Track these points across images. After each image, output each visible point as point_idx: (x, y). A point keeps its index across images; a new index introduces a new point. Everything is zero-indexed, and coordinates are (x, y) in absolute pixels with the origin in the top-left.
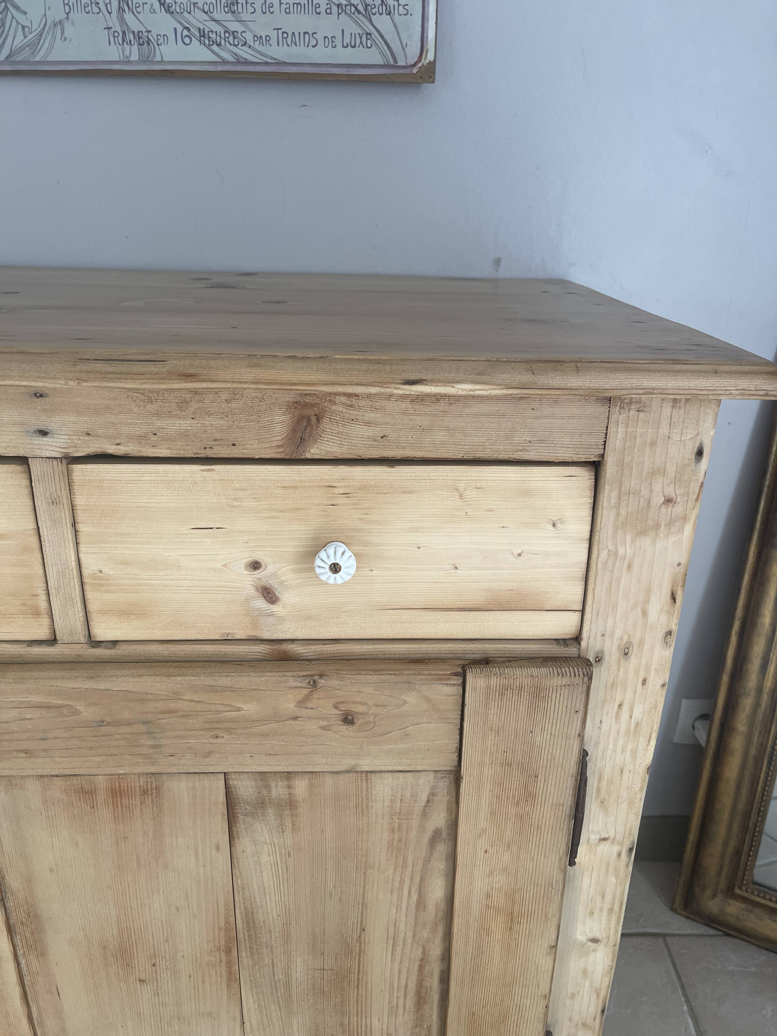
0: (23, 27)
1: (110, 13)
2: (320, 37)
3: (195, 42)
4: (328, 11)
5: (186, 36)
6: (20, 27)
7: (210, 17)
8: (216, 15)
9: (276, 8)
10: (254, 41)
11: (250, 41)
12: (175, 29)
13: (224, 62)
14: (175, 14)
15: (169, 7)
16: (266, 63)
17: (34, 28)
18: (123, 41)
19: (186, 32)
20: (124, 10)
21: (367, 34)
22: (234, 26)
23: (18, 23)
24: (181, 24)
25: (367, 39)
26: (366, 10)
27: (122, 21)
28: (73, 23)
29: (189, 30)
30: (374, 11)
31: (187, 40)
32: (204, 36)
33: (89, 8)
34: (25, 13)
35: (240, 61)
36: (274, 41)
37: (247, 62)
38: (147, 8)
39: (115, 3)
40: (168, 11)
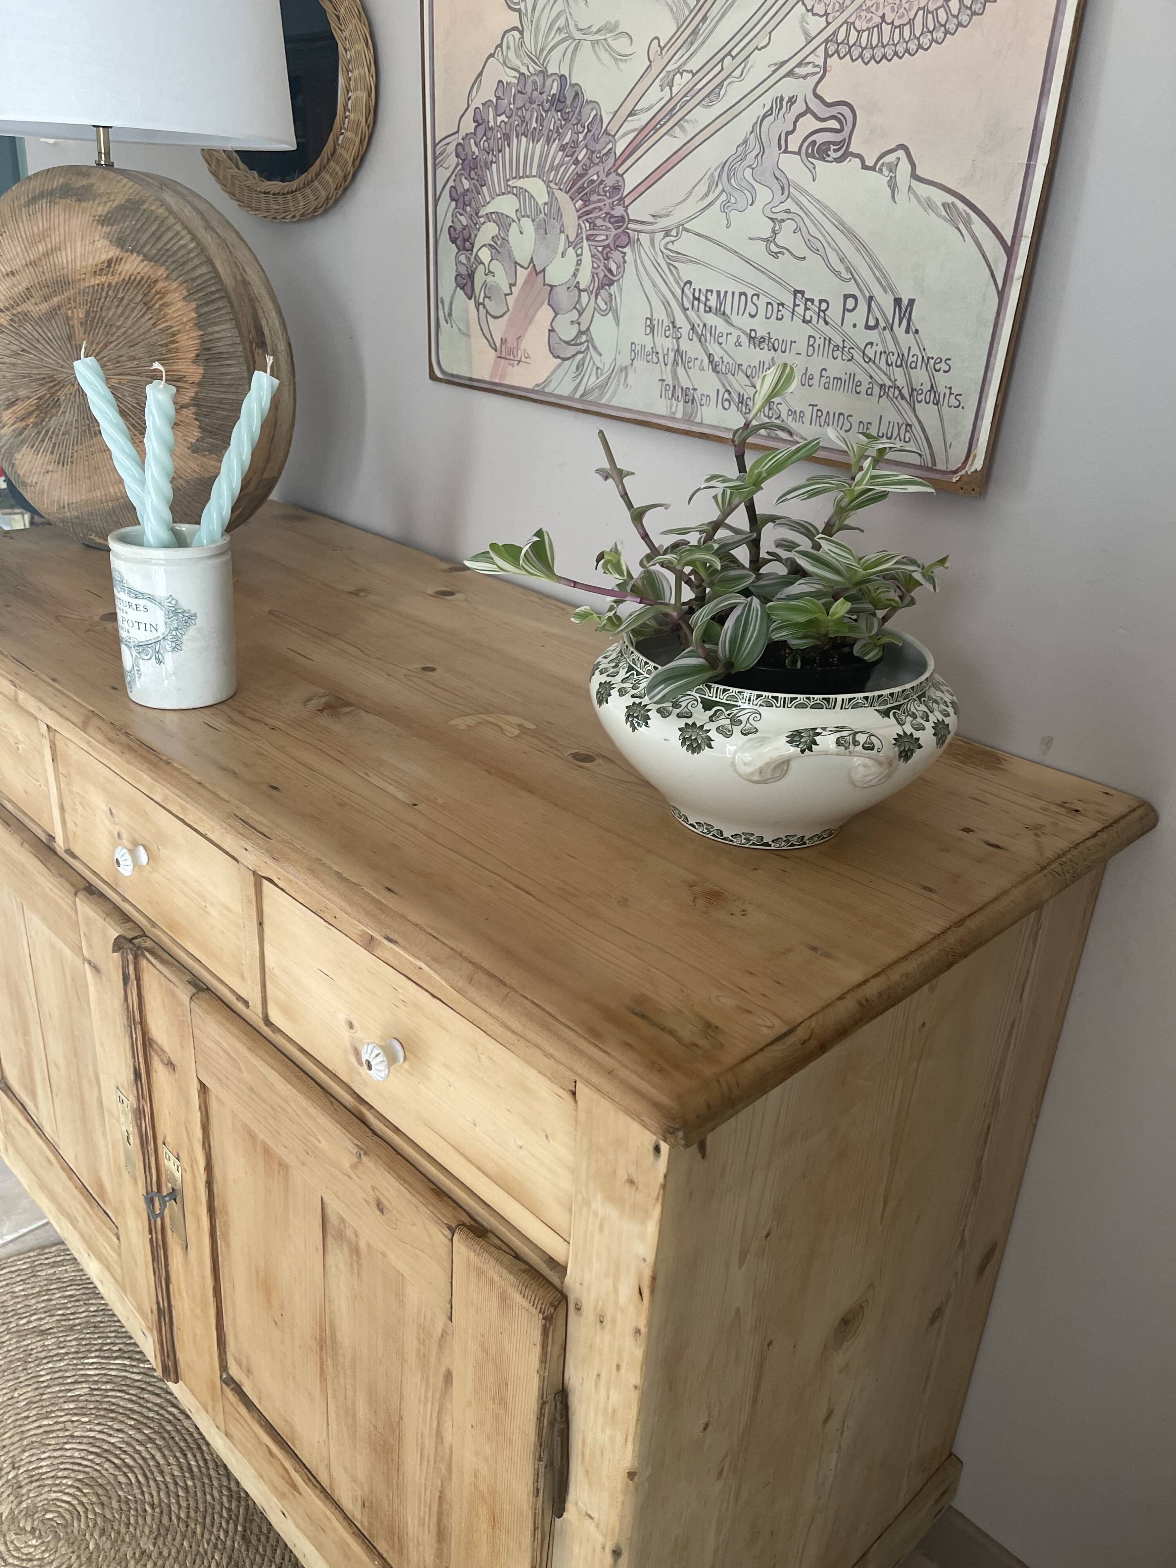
0: (598, 368)
1: (666, 365)
2: (855, 420)
3: (733, 407)
4: (869, 392)
5: (727, 400)
6: (595, 368)
7: (751, 382)
8: (756, 381)
9: (815, 382)
10: (789, 415)
11: (783, 415)
12: (718, 390)
14: (720, 375)
15: (716, 366)
17: (605, 370)
18: (673, 396)
19: (726, 396)
20: (677, 364)
21: (907, 425)
23: (594, 363)
24: (724, 385)
25: (906, 431)
26: (911, 395)
27: (675, 374)
28: (635, 371)
29: (730, 393)
30: (920, 398)
31: (726, 404)
32: (742, 403)
33: (650, 357)
34: (601, 355)
36: (807, 419)
37: (776, 438)
38: (698, 363)
39: (672, 355)
40: (715, 370)
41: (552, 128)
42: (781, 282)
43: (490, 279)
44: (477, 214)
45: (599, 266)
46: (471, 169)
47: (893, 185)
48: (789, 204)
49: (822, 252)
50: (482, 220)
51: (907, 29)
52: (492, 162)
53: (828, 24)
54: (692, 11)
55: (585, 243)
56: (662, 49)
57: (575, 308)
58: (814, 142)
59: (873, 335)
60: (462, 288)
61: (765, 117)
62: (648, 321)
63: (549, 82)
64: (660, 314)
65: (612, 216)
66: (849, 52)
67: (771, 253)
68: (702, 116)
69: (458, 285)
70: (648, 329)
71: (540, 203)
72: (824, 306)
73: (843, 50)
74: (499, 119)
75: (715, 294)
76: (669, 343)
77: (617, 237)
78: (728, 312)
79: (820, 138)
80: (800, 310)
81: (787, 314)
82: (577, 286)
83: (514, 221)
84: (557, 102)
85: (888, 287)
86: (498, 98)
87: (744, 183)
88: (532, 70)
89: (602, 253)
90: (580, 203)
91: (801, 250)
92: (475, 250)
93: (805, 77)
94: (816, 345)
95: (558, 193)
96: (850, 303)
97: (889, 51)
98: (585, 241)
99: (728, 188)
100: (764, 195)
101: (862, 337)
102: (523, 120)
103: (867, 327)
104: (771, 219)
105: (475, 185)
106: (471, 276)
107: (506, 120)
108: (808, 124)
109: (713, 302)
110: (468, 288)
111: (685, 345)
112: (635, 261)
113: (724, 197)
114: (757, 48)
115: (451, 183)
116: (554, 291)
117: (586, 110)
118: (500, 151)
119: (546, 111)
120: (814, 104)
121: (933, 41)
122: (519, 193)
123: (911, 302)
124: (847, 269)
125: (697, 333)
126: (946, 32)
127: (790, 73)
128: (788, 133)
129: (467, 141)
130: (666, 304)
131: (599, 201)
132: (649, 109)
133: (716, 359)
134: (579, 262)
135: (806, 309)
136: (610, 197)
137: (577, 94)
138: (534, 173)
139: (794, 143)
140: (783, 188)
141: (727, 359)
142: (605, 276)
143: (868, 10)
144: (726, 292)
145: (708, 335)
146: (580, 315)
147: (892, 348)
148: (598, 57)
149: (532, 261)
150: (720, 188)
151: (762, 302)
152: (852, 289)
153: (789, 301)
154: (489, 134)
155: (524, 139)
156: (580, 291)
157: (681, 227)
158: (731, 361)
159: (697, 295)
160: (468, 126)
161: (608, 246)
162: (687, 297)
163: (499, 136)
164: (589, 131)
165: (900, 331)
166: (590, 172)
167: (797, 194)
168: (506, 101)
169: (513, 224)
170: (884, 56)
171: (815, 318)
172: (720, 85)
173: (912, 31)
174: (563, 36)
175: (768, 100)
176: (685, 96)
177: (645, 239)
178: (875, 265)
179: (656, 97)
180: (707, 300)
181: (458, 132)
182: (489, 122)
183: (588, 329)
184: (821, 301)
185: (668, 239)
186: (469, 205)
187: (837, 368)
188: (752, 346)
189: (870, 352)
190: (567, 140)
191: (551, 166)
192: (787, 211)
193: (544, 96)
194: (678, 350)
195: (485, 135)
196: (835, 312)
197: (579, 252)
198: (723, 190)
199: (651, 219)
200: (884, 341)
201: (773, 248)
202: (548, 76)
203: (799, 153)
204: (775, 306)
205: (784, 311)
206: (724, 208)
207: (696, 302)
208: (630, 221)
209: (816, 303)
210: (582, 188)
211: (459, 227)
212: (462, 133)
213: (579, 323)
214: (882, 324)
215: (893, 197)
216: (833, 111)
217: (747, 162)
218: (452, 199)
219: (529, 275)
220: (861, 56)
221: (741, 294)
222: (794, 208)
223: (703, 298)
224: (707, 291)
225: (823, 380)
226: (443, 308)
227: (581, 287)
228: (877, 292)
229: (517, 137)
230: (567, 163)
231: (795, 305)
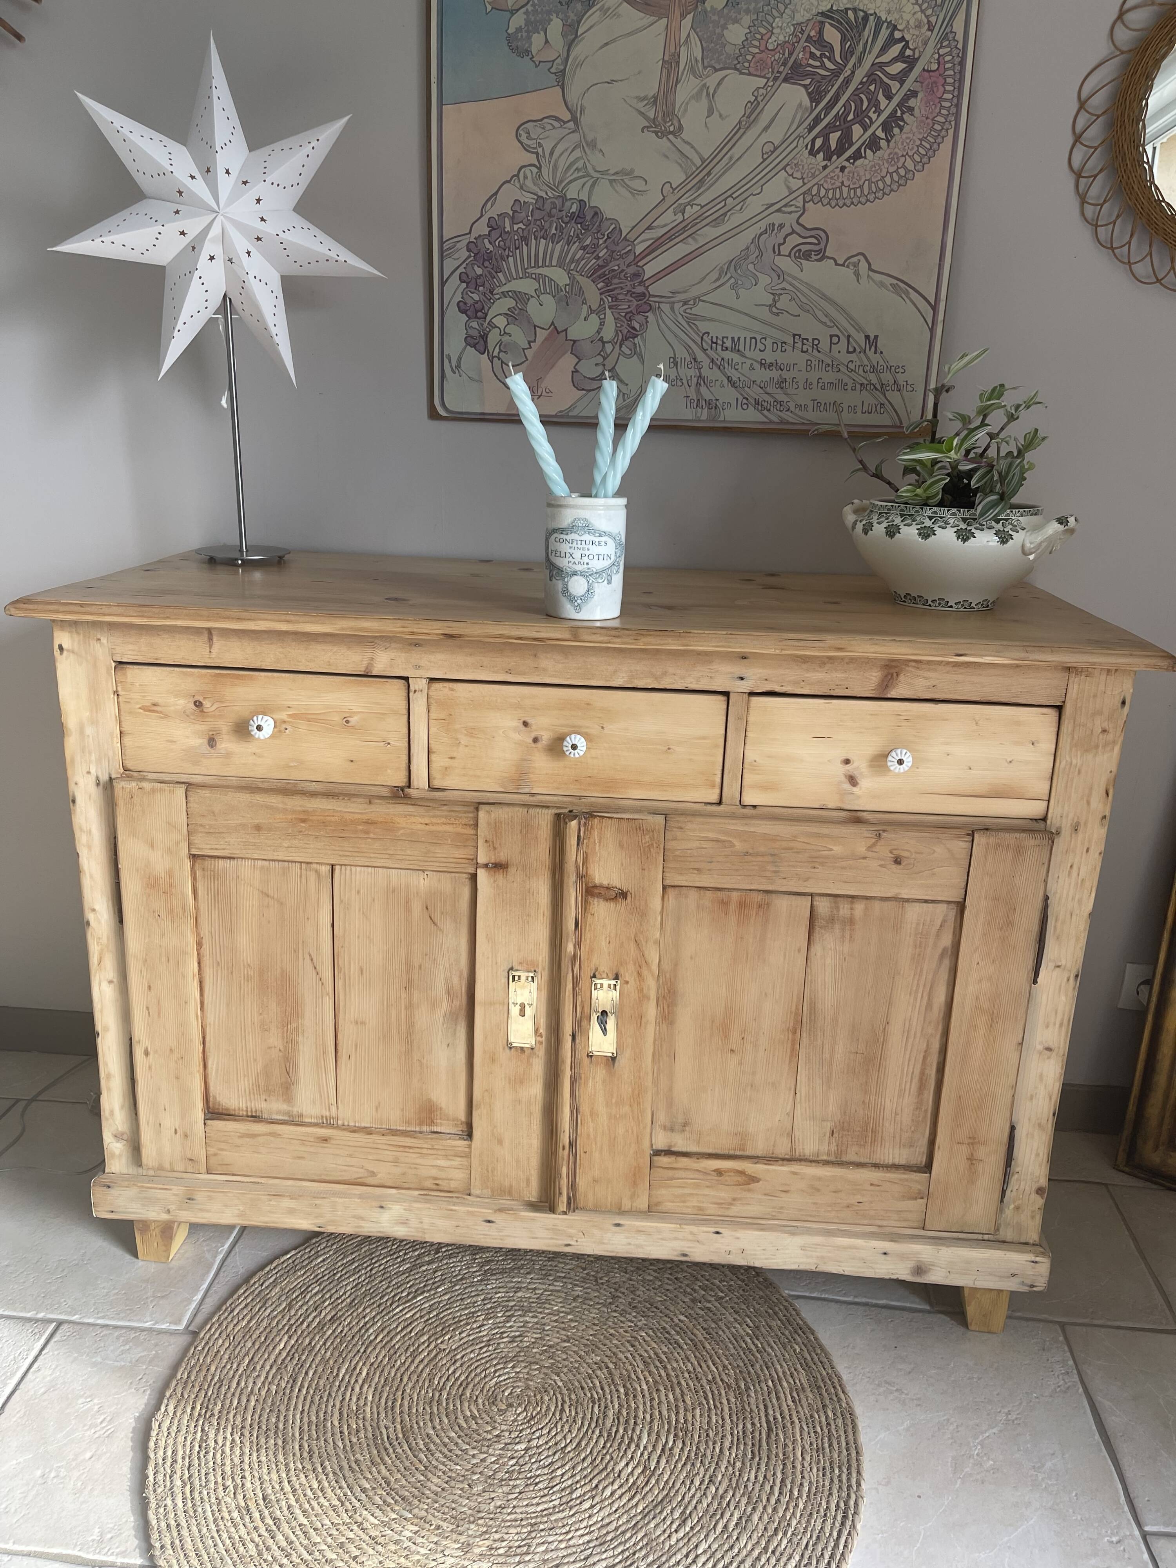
0: (624, 395)
1: (689, 387)
2: (845, 406)
3: (751, 408)
4: (853, 388)
5: (745, 404)
6: (621, 394)
7: (764, 391)
8: (768, 390)
9: (815, 386)
10: (796, 408)
11: (792, 409)
12: (737, 399)
13: (771, 422)
14: (738, 389)
15: (734, 383)
16: (803, 424)
17: (632, 396)
18: (697, 406)
19: (745, 401)
20: (700, 385)
21: (882, 405)
22: (780, 398)
23: (620, 391)
24: (742, 395)
25: (881, 408)
26: (882, 388)
27: (698, 392)
29: (747, 399)
30: (888, 389)
31: (745, 407)
32: (758, 404)
33: (675, 384)
34: (627, 385)
35: (782, 422)
36: (810, 409)
37: (788, 423)
38: (718, 383)
39: (695, 380)
40: (733, 386)
41: (572, 234)
42: (783, 330)
43: (505, 339)
44: (491, 292)
45: (622, 326)
46: (484, 260)
47: (857, 275)
48: (784, 285)
49: (811, 311)
50: (497, 297)
51: (859, 191)
52: (508, 256)
53: (804, 184)
54: (697, 169)
55: (608, 311)
56: (674, 190)
57: (599, 354)
58: (800, 250)
59: (853, 357)
60: (474, 346)
61: (761, 235)
62: (672, 360)
63: (568, 204)
64: (682, 353)
65: (634, 293)
66: (821, 201)
67: (773, 313)
68: (711, 232)
69: (467, 344)
70: (672, 365)
71: (561, 285)
72: (816, 342)
73: (816, 199)
74: (516, 227)
75: (730, 339)
76: (693, 372)
77: (638, 306)
78: (742, 348)
79: (804, 248)
80: (799, 345)
81: (789, 349)
82: (601, 339)
83: (532, 297)
84: (578, 217)
85: (859, 329)
86: (514, 212)
87: (748, 273)
88: (550, 195)
89: (625, 317)
90: (601, 285)
91: (797, 311)
92: (488, 319)
93: (790, 213)
94: (813, 365)
95: (579, 278)
96: (835, 340)
97: (848, 202)
98: (607, 309)
99: (735, 275)
100: (764, 280)
101: (845, 358)
102: (542, 228)
103: (848, 352)
104: (772, 294)
105: (490, 273)
106: (484, 337)
107: (524, 227)
108: (794, 240)
109: (728, 343)
110: (481, 346)
111: (705, 372)
112: (657, 321)
113: (733, 280)
114: (752, 194)
115: (461, 269)
116: (577, 343)
117: (606, 224)
118: (516, 249)
119: (566, 223)
120: (798, 229)
121: (875, 198)
122: (537, 278)
123: (876, 337)
124: (831, 321)
125: (716, 364)
126: (884, 194)
127: (779, 210)
128: (779, 245)
129: (479, 241)
130: (688, 348)
131: (621, 283)
132: (665, 226)
133: (734, 379)
134: (602, 324)
135: (803, 344)
136: (631, 281)
137: (596, 214)
138: (554, 263)
139: (785, 250)
140: (779, 276)
141: (742, 378)
142: (629, 331)
143: (832, 178)
144: (739, 338)
145: (726, 365)
146: (605, 359)
147: (866, 362)
148: (616, 191)
149: (553, 323)
150: (729, 275)
151: (769, 343)
152: (835, 331)
153: (790, 340)
154: (505, 236)
155: (543, 241)
156: (604, 343)
157: (697, 299)
158: (746, 379)
159: (714, 340)
160: (482, 228)
161: (631, 312)
162: (706, 342)
163: (516, 237)
164: (608, 237)
165: (870, 353)
166: (611, 265)
167: (790, 279)
168: (523, 215)
169: (531, 299)
170: (845, 204)
171: (810, 350)
172: (725, 214)
173: (862, 191)
174: (581, 174)
175: (763, 225)
176: (696, 219)
177: (665, 307)
178: (849, 317)
179: (670, 218)
180: (723, 343)
181: (470, 233)
182: (505, 228)
183: (614, 368)
184: (814, 340)
185: (686, 307)
186: (483, 285)
187: (830, 376)
188: (763, 369)
189: (851, 366)
190: (588, 242)
191: (572, 260)
192: (784, 289)
193: (564, 213)
194: (700, 376)
195: (501, 236)
196: (824, 345)
197: (602, 316)
198: (732, 277)
199: (671, 295)
200: (860, 360)
201: (774, 310)
202: (567, 200)
203: (789, 256)
204: (780, 344)
205: (786, 347)
206: (733, 287)
207: (714, 345)
208: (650, 296)
209: (811, 340)
210: (604, 274)
211: (470, 302)
212: (474, 234)
213: (604, 365)
214: (858, 350)
215: (858, 280)
216: (812, 233)
217: (749, 261)
218: (462, 281)
219: (550, 334)
220: (829, 203)
221: (751, 338)
222: (789, 287)
223: (720, 342)
224: (723, 338)
225: (820, 385)
226: (450, 362)
227: (605, 340)
228: (852, 332)
229: (536, 239)
230: (589, 258)
231: (794, 343)
